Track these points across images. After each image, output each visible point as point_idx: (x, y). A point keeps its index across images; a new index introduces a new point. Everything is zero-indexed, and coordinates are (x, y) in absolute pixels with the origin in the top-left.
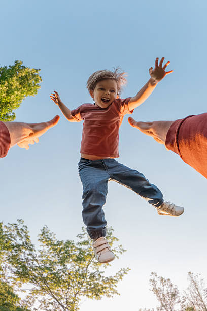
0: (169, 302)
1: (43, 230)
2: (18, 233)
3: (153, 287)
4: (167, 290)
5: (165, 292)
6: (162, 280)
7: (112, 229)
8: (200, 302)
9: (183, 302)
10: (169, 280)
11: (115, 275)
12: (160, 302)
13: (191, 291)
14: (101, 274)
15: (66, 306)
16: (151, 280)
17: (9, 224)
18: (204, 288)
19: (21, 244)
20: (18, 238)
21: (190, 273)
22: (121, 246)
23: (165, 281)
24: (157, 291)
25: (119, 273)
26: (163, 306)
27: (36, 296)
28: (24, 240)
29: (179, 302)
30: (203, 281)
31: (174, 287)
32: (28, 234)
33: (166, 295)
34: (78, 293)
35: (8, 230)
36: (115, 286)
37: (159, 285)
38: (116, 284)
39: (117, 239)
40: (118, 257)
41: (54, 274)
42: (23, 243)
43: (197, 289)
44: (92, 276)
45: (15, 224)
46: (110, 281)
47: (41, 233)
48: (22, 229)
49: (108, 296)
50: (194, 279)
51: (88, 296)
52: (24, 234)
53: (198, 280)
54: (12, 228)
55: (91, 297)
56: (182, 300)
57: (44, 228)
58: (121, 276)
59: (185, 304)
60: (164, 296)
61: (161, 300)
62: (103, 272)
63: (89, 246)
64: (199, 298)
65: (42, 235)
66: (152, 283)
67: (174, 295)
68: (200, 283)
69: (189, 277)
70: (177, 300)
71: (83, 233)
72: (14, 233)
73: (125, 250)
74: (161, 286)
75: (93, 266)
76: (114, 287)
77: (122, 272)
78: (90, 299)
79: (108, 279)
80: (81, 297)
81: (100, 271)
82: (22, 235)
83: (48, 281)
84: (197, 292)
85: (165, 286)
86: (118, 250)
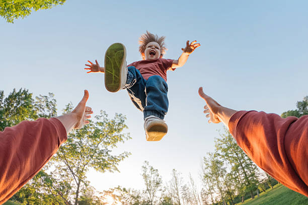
0: (153, 188)
1: (68, 106)
2: (47, 105)
3: (143, 172)
4: (154, 178)
5: (152, 180)
6: (152, 169)
7: (125, 118)
8: (176, 195)
9: (164, 191)
10: (157, 170)
11: (119, 155)
12: (146, 186)
13: (171, 184)
14: (109, 153)
15: (76, 174)
16: (143, 167)
17: (40, 95)
18: (182, 185)
19: (48, 115)
20: (46, 109)
21: (174, 170)
22: (129, 133)
23: (154, 170)
24: (146, 177)
25: (123, 155)
26: (148, 190)
27: (53, 162)
28: (51, 112)
29: (161, 190)
30: (182, 179)
31: (159, 177)
32: (56, 107)
33: (152, 182)
34: (86, 164)
35: (39, 101)
36: (118, 164)
37: (148, 172)
38: (118, 163)
39: (127, 127)
40: (124, 142)
41: (71, 144)
42: (50, 114)
43: (177, 184)
44: (101, 153)
45: (46, 97)
46: (114, 159)
47: (66, 109)
48: (51, 102)
49: (111, 171)
50: (176, 175)
51: (95, 168)
52: (53, 106)
53: (179, 177)
54: (43, 100)
55: (97, 169)
56: (163, 190)
57: (69, 104)
58: (123, 157)
59: (165, 193)
60: (150, 182)
61: (147, 185)
62: (110, 151)
63: (104, 127)
64: (176, 191)
65: (66, 110)
66: (143, 169)
67: (158, 184)
68: (180, 180)
69: (172, 173)
70: (159, 188)
71: (101, 115)
72: (44, 104)
73: (131, 138)
74: (150, 174)
75: (103, 145)
76: (116, 165)
77: (125, 155)
78: (95, 170)
79: (113, 158)
80: (89, 168)
81: (108, 149)
82: (50, 107)
83: (65, 150)
84: (175, 186)
85: (153, 175)
86: (126, 136)
